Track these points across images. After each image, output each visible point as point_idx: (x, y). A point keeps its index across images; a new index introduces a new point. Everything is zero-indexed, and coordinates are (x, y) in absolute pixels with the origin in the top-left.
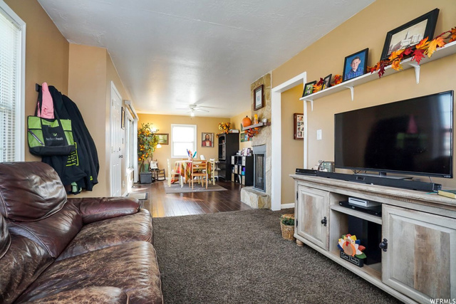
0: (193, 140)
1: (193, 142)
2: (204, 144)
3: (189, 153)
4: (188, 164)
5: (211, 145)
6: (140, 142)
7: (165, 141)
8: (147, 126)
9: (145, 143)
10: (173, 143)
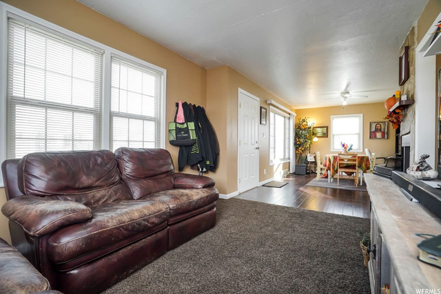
0: (358, 132)
1: (359, 134)
2: (372, 135)
3: (343, 146)
4: (335, 158)
5: (383, 137)
6: (297, 136)
7: (324, 134)
8: (304, 121)
9: (302, 137)
10: (333, 135)
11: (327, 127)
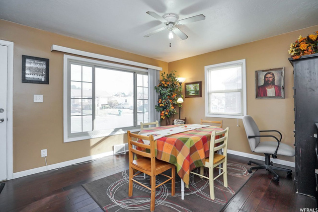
0: (239, 87)
1: (241, 91)
2: (260, 92)
7: (197, 92)
9: (164, 97)
10: (209, 94)
11: (200, 83)
